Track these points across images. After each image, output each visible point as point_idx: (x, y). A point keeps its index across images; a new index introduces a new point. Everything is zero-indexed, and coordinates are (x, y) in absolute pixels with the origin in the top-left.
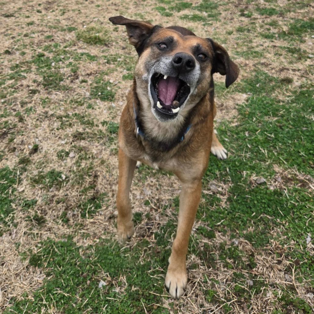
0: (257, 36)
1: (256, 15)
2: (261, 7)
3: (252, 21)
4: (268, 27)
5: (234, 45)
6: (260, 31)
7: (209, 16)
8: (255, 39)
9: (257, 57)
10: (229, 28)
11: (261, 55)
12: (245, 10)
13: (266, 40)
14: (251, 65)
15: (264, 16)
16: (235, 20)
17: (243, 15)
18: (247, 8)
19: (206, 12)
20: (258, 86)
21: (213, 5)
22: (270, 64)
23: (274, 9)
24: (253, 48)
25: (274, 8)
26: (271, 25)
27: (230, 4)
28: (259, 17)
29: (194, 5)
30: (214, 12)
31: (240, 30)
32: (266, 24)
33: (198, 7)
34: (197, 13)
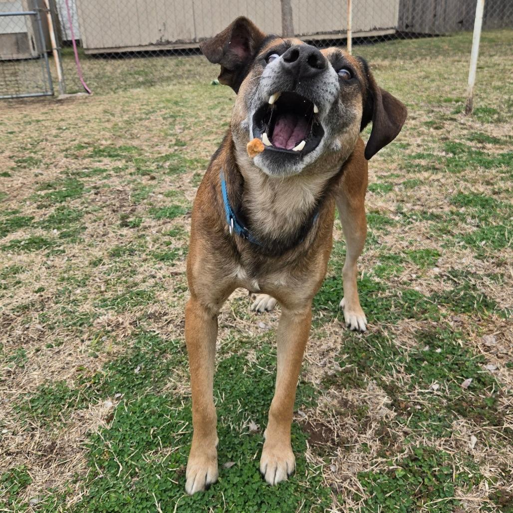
0: (145, 260)
1: (147, 221)
2: (159, 205)
3: (141, 233)
4: (166, 239)
5: (100, 287)
6: (154, 249)
7: (63, 236)
8: (141, 266)
9: (140, 303)
10: (97, 253)
11: (149, 298)
12: (131, 216)
13: (162, 264)
14: (127, 324)
15: (161, 222)
16: (111, 235)
17: (125, 224)
18: (133, 210)
19: (58, 229)
20: (136, 371)
21: (74, 215)
22: (165, 314)
23: (177, 207)
24: (136, 285)
25: (179, 204)
26: (172, 234)
27: (105, 209)
28: (153, 224)
29: (37, 220)
30: (73, 226)
31: (116, 253)
32: (164, 235)
33: (44, 222)
34: (40, 232)
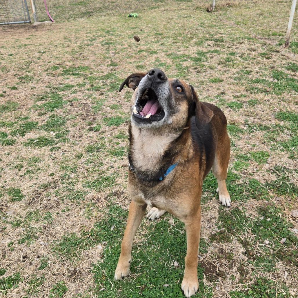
0: (106, 156)
1: (104, 127)
2: (109, 116)
3: (101, 136)
4: (116, 140)
5: (84, 174)
6: (110, 147)
7: (57, 136)
8: (105, 159)
9: (108, 186)
10: (79, 149)
11: (113, 182)
12: (93, 123)
13: (116, 158)
14: (103, 199)
15: (112, 128)
16: (85, 136)
17: (91, 129)
18: (94, 119)
19: (54, 131)
20: (112, 229)
21: (61, 121)
22: (123, 193)
23: (120, 118)
24: (104, 172)
25: (120, 115)
26: (119, 137)
27: (78, 117)
28: (107, 129)
29: (40, 124)
30: (62, 129)
31: (89, 150)
32: (114, 138)
33: (44, 126)
34: (44, 134)
